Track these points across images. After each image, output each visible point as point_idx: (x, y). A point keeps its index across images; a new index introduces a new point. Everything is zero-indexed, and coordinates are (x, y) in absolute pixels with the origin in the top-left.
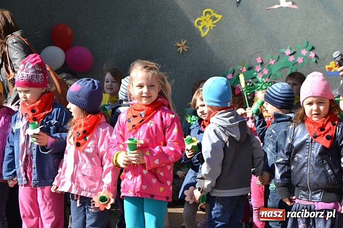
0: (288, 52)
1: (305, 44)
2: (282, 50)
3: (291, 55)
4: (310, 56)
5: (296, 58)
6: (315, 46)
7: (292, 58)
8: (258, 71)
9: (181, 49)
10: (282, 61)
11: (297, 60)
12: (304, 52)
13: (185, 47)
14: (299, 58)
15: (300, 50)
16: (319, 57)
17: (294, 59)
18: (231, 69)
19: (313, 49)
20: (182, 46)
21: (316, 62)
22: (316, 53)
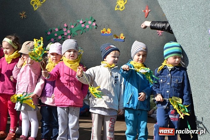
0: (81, 22)
1: (90, 18)
2: (78, 21)
3: (83, 23)
4: (93, 24)
5: (85, 26)
6: (95, 20)
7: (83, 25)
8: (65, 31)
9: (22, 16)
10: (78, 26)
11: (86, 27)
12: (90, 22)
13: (25, 15)
14: (87, 25)
15: (88, 21)
16: (98, 25)
17: (84, 26)
18: (50, 29)
19: (95, 21)
20: (23, 15)
21: (96, 28)
22: (96, 24)
